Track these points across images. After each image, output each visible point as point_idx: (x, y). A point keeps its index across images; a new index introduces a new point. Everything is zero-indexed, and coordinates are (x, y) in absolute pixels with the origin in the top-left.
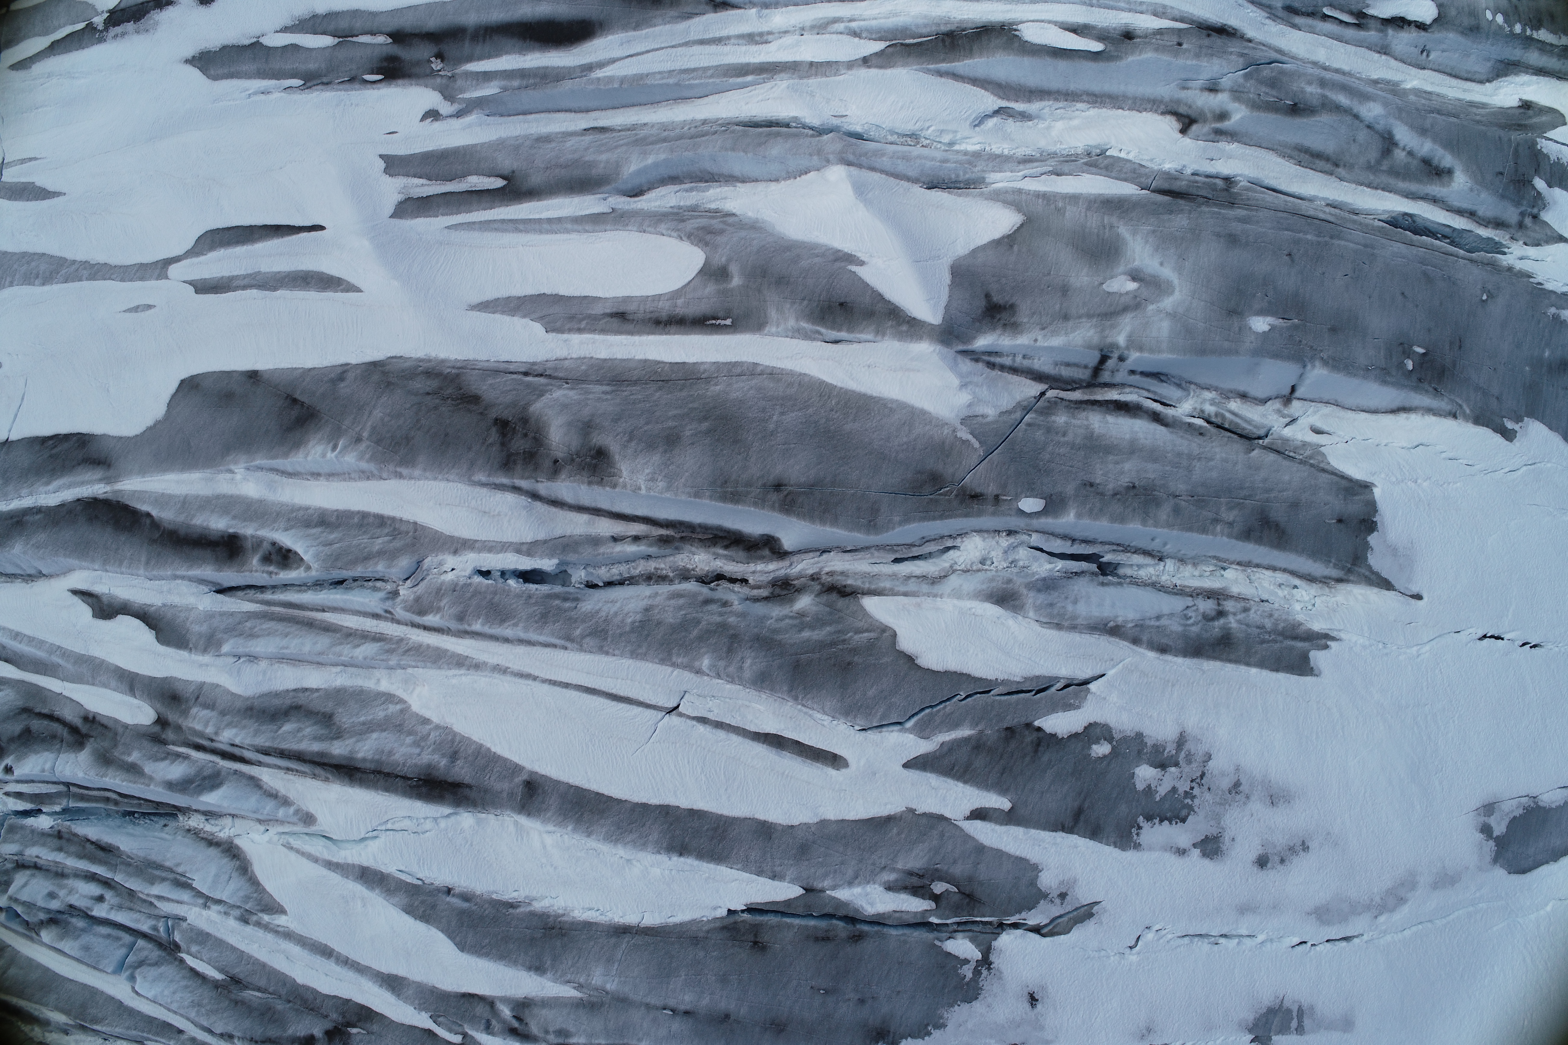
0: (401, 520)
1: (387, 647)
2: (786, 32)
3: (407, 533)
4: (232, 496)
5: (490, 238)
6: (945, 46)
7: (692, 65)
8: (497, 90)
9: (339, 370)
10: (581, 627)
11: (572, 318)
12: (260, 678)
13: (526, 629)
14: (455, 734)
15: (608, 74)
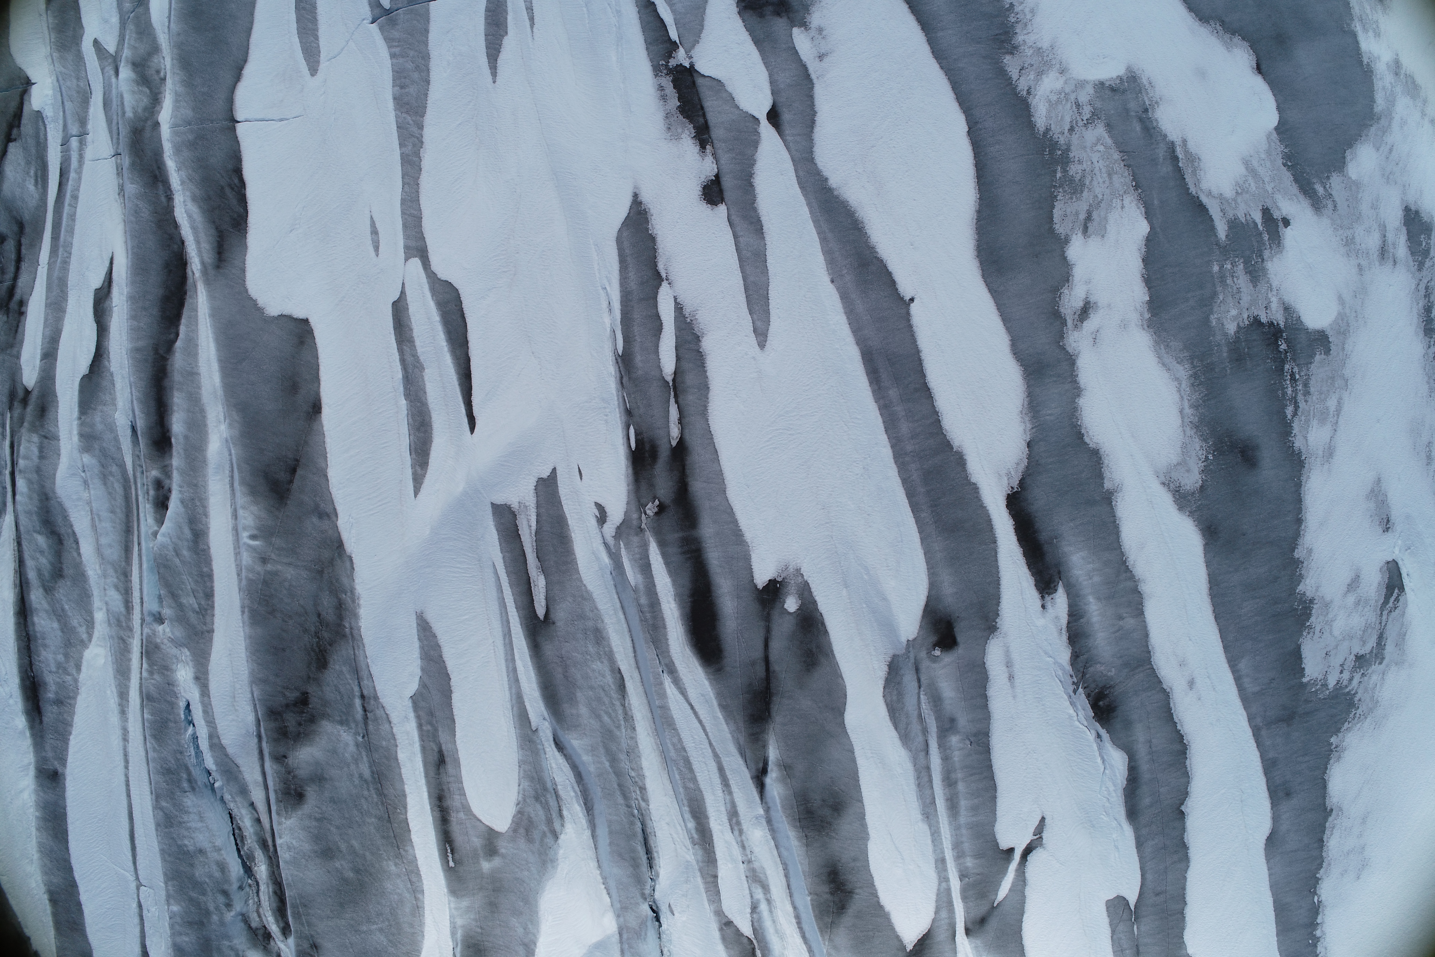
0: (213, 615)
1: (122, 619)
2: (743, 847)
4: (205, 425)
5: (494, 607)
7: (696, 766)
8: (633, 583)
9: (329, 510)
10: (168, 805)
11: (431, 714)
12: (74, 497)
13: (154, 761)
14: (75, 698)
15: (669, 692)
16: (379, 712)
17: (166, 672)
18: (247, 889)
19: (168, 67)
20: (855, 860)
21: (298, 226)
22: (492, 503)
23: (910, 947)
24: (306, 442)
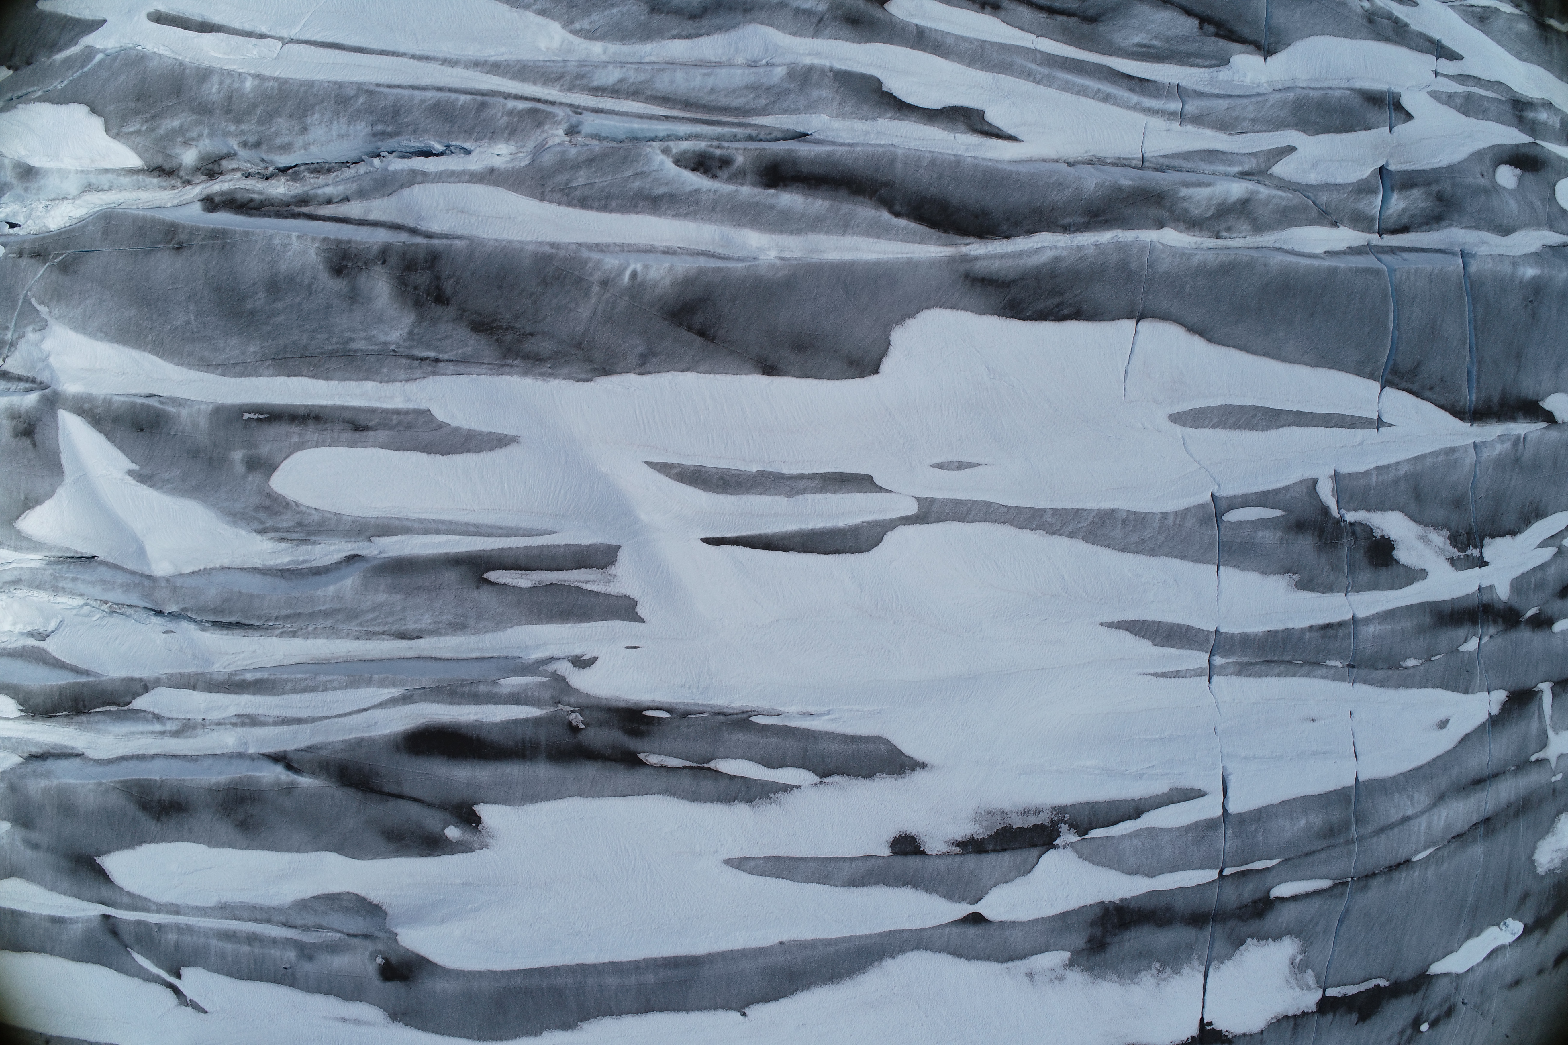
0: (559, 203)
1: (585, 81)
2: (219, 724)
3: (552, 191)
4: (781, 232)
5: (510, 521)
6: (83, 701)
7: (307, 696)
8: (502, 681)
9: (648, 367)
10: (361, 103)
11: (409, 427)
12: (740, 45)
13: (411, 98)
15: (386, 691)
16: (418, 373)
17: (507, 132)
18: (263, 165)
19: (1231, 243)
20: (190, 830)
21: (992, 376)
22: (620, 547)
23: (98, 860)
24: (732, 353)
